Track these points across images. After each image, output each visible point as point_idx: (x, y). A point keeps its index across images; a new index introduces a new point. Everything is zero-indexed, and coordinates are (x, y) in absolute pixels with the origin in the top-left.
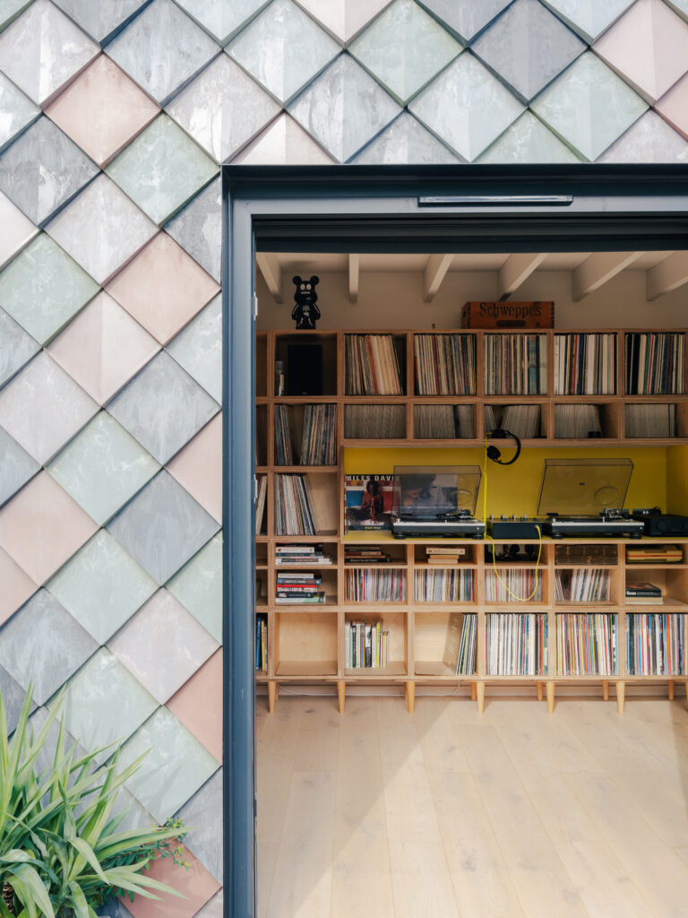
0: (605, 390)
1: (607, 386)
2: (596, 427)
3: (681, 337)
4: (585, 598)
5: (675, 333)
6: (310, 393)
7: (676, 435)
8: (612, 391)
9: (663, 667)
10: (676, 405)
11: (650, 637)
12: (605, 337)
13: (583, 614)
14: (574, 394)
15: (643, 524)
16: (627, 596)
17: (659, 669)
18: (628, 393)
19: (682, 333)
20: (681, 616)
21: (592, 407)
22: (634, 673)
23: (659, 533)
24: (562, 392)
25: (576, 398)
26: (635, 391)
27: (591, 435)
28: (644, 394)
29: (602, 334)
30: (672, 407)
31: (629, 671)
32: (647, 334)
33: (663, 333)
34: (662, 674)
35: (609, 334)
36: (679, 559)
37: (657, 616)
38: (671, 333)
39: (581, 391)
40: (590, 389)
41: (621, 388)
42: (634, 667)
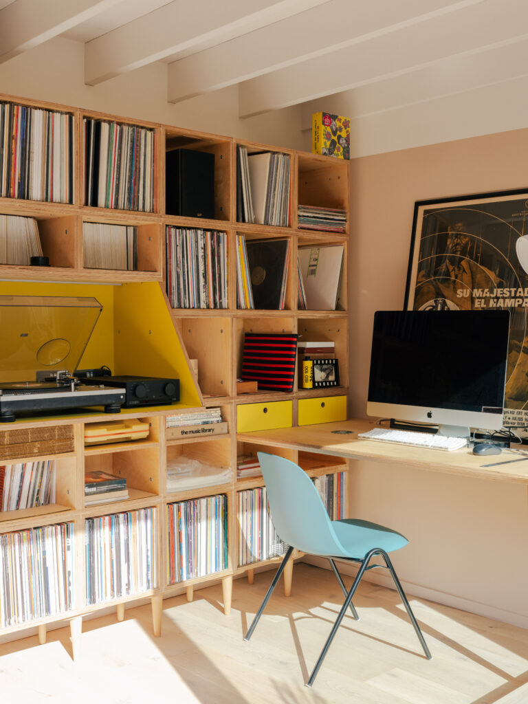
0: (56, 197)
1: (60, 190)
2: (37, 252)
3: (149, 133)
5: (142, 128)
7: (136, 268)
8: (66, 198)
9: (128, 585)
10: (135, 228)
11: (114, 545)
12: (57, 116)
13: (29, 530)
14: (14, 197)
15: (123, 391)
16: (87, 494)
17: (124, 587)
18: (86, 204)
19: (151, 130)
20: (149, 510)
21: (31, 220)
22: (94, 602)
23: (136, 402)
25: (17, 204)
26: (95, 203)
27: (35, 262)
28: (107, 207)
29: (53, 111)
30: (131, 230)
31: (88, 600)
32: (110, 122)
33: (129, 125)
34: (128, 593)
35: (62, 113)
36: (145, 435)
37: (121, 516)
38: (138, 126)
39: (24, 194)
40: (36, 191)
41: (79, 195)
42: (94, 594)
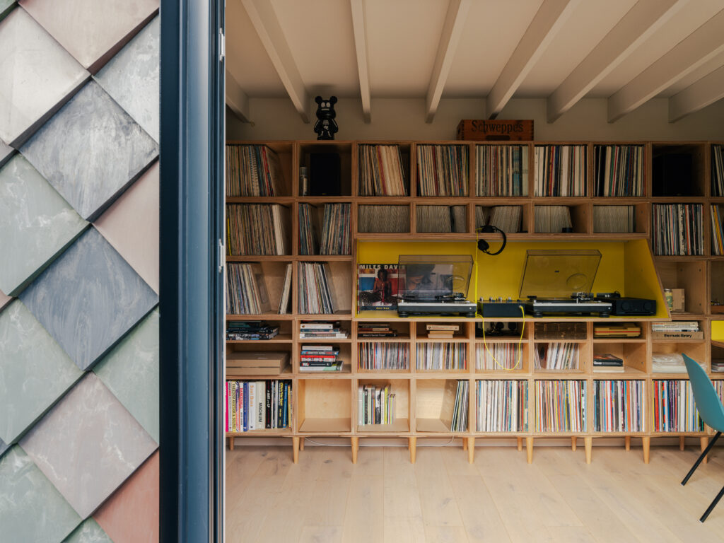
0: (577, 193)
1: (578, 190)
2: (568, 224)
3: (640, 149)
4: (558, 367)
5: (635, 145)
6: (329, 194)
7: (635, 231)
8: (583, 193)
9: (624, 425)
10: (634, 206)
11: (614, 399)
12: (577, 148)
13: (558, 380)
14: (551, 196)
15: (610, 305)
16: (594, 365)
17: (620, 427)
18: (596, 195)
19: (641, 146)
20: (639, 382)
21: (565, 208)
22: (600, 430)
23: (623, 313)
24: (540, 194)
25: (553, 199)
26: (602, 194)
27: (564, 231)
28: (609, 196)
29: (575, 145)
30: (631, 208)
31: (595, 428)
32: (612, 146)
33: (625, 145)
34: (623, 431)
35: (580, 145)
36: (637, 334)
37: (619, 382)
38: (632, 145)
39: (557, 192)
40: (564, 192)
41: (590, 191)
42: (600, 425)
